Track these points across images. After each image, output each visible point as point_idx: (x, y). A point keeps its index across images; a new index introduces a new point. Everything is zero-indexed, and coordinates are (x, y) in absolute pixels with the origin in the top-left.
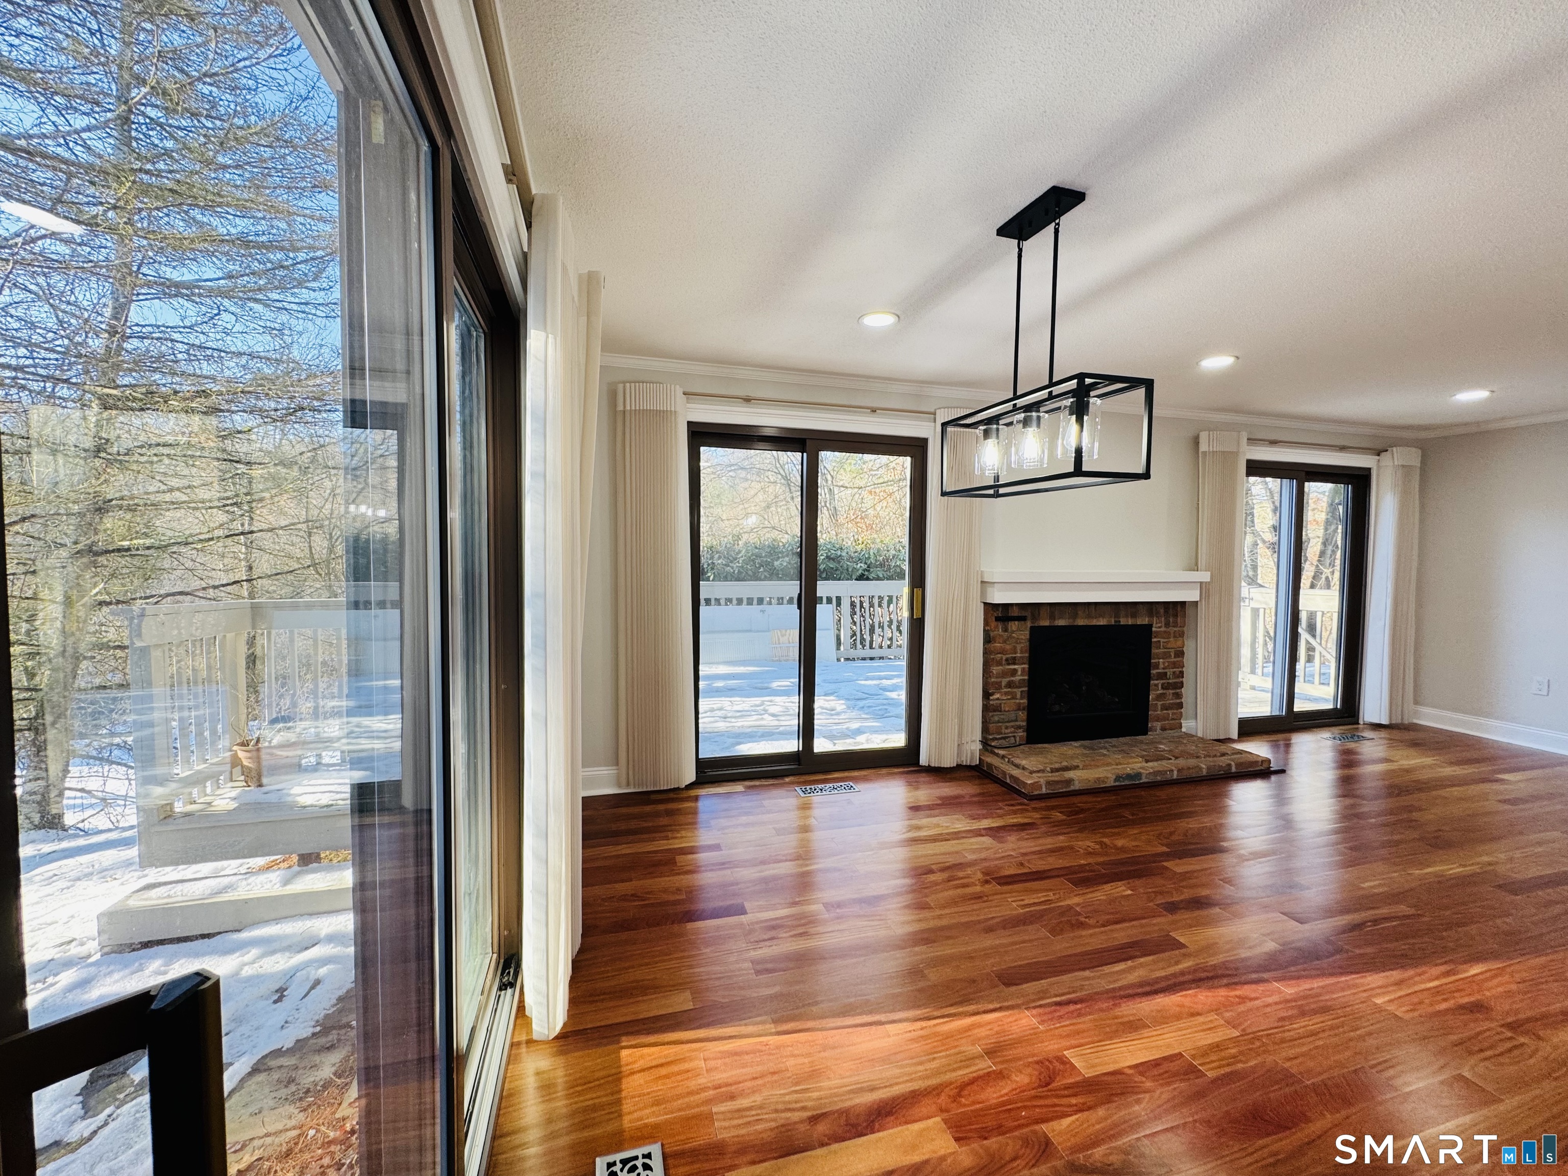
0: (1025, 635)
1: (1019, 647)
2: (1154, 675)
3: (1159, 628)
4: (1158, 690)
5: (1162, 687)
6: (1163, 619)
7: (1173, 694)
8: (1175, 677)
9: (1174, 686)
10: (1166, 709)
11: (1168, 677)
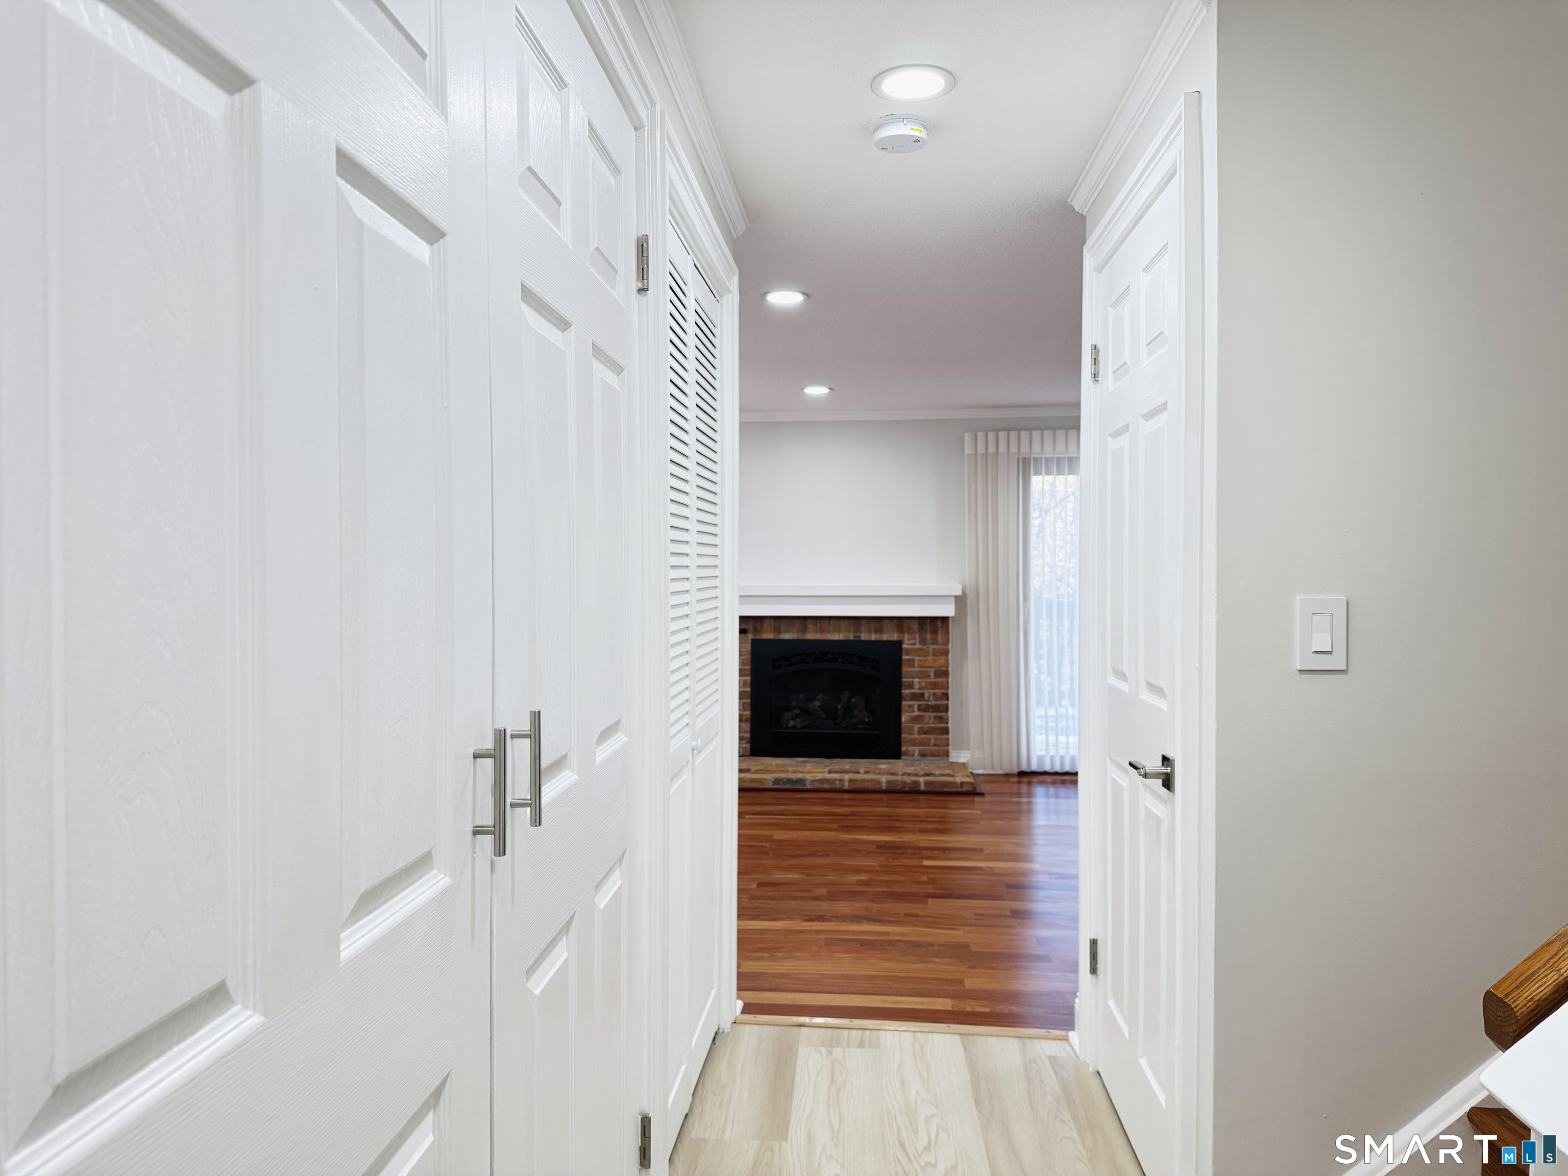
0: (746, 647)
2: (907, 695)
3: (912, 644)
4: (913, 711)
5: (919, 709)
6: (917, 636)
7: (935, 717)
8: (937, 699)
9: (936, 709)
10: (926, 733)
11: (926, 698)
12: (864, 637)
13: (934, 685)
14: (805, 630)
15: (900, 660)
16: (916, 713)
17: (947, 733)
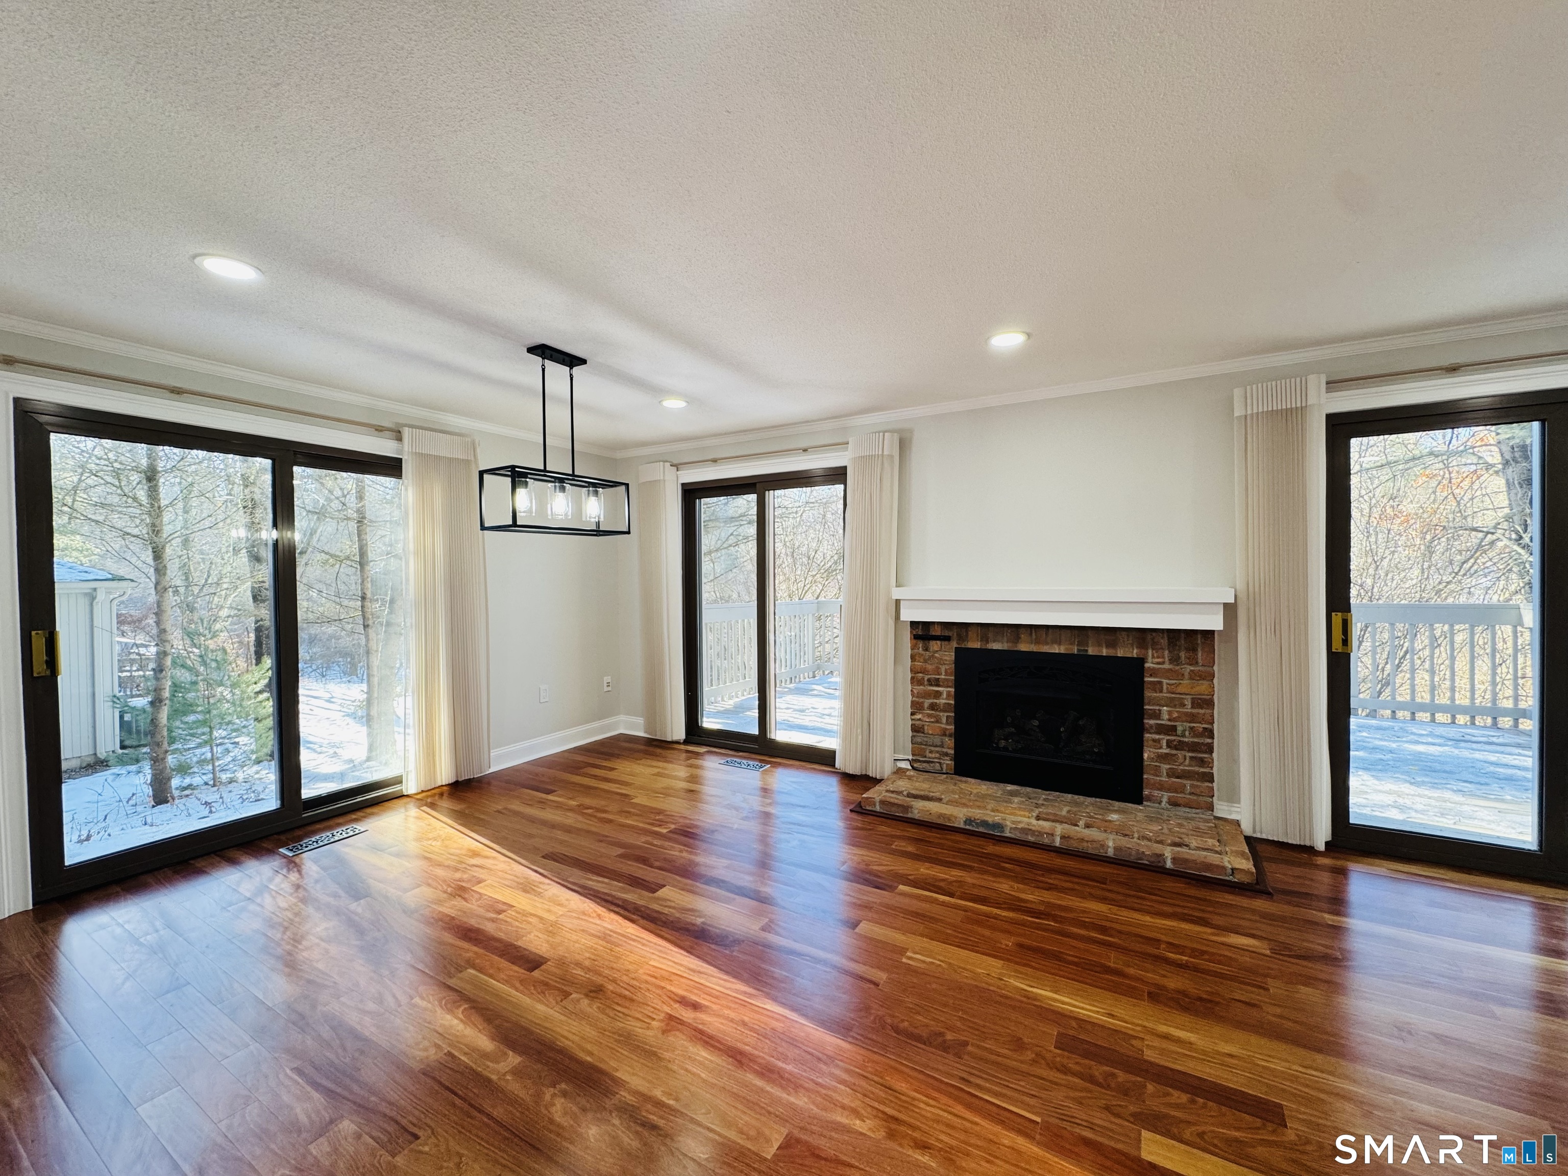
0: (949, 656)
1: (943, 668)
2: (1151, 726)
3: (1158, 663)
4: (1161, 748)
5: (1168, 746)
6: (1166, 652)
7: (1191, 758)
8: (1195, 736)
9: (1193, 747)
10: (1178, 777)
11: (1179, 732)
12: (1091, 651)
13: (1192, 718)
14: (1017, 639)
15: (1143, 682)
16: (1165, 750)
17: (1212, 781)
